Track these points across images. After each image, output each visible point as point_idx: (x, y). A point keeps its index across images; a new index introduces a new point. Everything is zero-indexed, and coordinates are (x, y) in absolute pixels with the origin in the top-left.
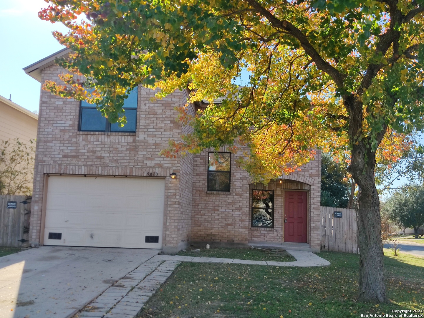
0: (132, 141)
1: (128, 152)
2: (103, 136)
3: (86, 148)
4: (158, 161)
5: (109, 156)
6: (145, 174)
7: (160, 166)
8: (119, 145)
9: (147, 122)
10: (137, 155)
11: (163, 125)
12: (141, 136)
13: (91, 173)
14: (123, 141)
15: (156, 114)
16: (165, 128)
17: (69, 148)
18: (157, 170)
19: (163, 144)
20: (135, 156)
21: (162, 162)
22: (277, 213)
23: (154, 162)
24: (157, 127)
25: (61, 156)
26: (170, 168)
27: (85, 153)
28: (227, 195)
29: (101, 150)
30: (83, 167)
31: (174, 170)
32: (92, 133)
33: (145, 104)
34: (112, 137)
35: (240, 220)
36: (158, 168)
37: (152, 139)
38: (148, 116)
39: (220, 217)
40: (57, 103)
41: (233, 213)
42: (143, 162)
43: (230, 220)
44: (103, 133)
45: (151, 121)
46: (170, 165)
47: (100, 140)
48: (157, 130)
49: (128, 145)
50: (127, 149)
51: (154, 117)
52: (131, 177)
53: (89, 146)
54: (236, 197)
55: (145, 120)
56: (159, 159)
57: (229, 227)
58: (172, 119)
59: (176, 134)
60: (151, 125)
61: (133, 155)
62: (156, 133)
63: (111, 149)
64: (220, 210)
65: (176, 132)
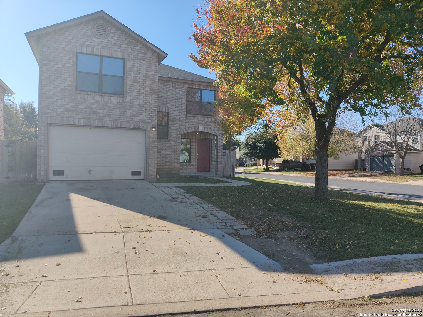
0: (121, 101)
1: (119, 110)
2: (98, 96)
3: (85, 105)
4: (141, 117)
5: (104, 112)
6: (132, 127)
7: (143, 121)
8: (111, 104)
9: (132, 88)
10: (126, 113)
11: (145, 91)
12: (128, 99)
13: (89, 125)
14: (114, 101)
15: (139, 82)
16: (146, 93)
17: (69, 104)
18: (141, 124)
19: (144, 106)
20: (124, 113)
21: (144, 118)
22: (193, 153)
23: (138, 118)
24: (140, 93)
25: (63, 110)
26: (150, 123)
27: (83, 108)
28: (166, 141)
29: (97, 107)
30: (82, 120)
31: (153, 124)
32: (89, 93)
33: (130, 74)
34: (105, 97)
35: (175, 159)
36: (142, 122)
37: (136, 101)
38: (133, 84)
39: (162, 157)
40: (56, 66)
41: (171, 154)
42: (130, 118)
43: (168, 158)
44: (98, 94)
45: (135, 87)
46: (150, 121)
47: (96, 99)
48: (140, 95)
49: (118, 104)
50: (117, 107)
51: (137, 85)
52: (121, 128)
53: (87, 103)
54: (172, 143)
55: (131, 86)
56: (142, 116)
57: (168, 163)
58: (151, 87)
59: (154, 98)
60: (136, 90)
61: (122, 112)
62: (140, 97)
63: (105, 107)
64: (161, 152)
65: (154, 97)
